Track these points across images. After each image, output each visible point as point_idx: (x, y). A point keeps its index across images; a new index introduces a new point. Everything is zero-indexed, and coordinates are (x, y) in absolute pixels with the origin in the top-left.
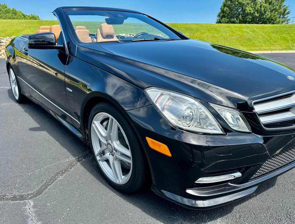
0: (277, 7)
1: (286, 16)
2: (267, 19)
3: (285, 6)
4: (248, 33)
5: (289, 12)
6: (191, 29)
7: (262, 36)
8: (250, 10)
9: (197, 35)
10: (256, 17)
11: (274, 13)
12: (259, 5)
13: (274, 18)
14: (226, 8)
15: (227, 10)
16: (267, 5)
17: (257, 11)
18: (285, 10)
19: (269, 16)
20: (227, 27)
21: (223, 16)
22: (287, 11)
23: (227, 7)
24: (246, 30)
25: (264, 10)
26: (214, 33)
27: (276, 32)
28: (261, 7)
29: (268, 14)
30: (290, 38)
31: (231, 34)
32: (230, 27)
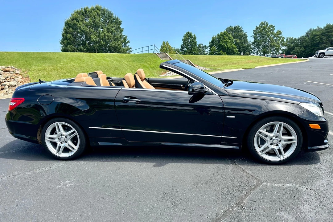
0: (119, 36)
1: (127, 45)
2: (113, 47)
3: (124, 36)
4: (113, 62)
5: (129, 41)
6: (50, 59)
7: (126, 64)
8: (95, 39)
9: (61, 65)
10: (102, 45)
11: (118, 42)
12: (103, 35)
13: (118, 47)
15: (70, 37)
16: (110, 34)
17: (102, 39)
18: (125, 39)
19: (114, 45)
20: (90, 56)
22: (127, 40)
23: (70, 34)
24: (109, 59)
25: (109, 39)
26: (79, 63)
27: (136, 61)
28: (104, 36)
29: (113, 43)
30: (148, 65)
31: (97, 63)
32: (92, 56)
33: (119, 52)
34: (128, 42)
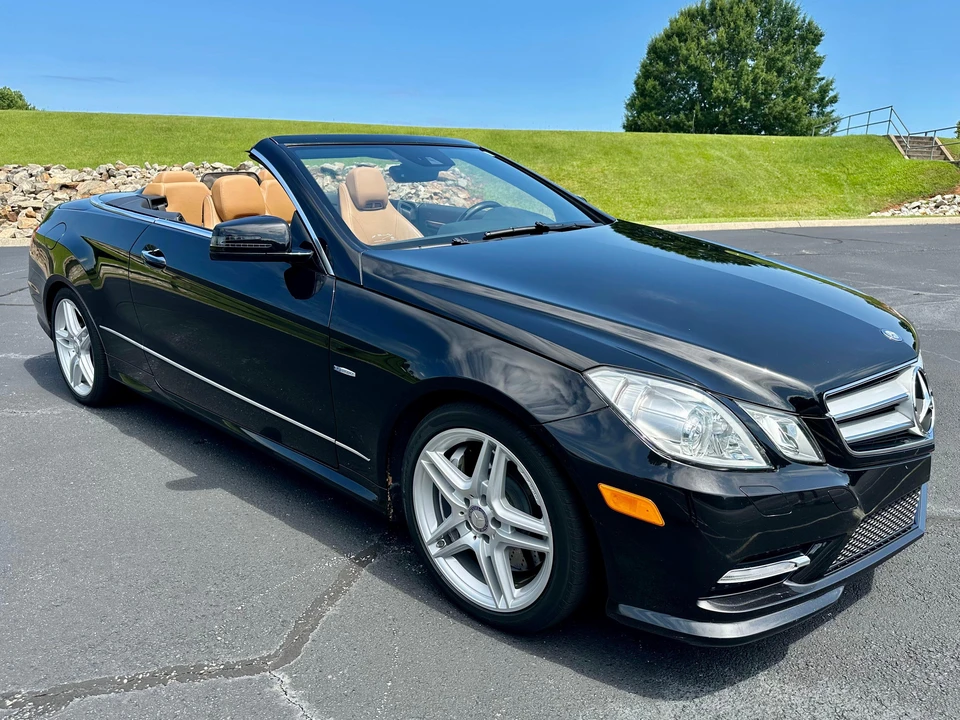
0: (801, 83)
1: (828, 109)
2: (775, 118)
3: (823, 79)
4: (725, 163)
5: (835, 97)
6: (552, 150)
7: (767, 171)
8: (725, 92)
9: (571, 169)
10: (742, 109)
11: (794, 100)
12: (751, 77)
13: (793, 114)
14: (651, 83)
15: (654, 87)
16: (773, 76)
17: (745, 93)
18: (824, 91)
19: (779, 108)
20: (662, 143)
21: (644, 108)
22: (831, 94)
23: (655, 79)
24: (718, 153)
25: (765, 90)
26: (622, 162)
27: (806, 160)
28: (755, 81)
29: (777, 103)
30: (844, 177)
31: (674, 164)
32: (670, 143)
33: (793, 133)
34: (834, 100)
